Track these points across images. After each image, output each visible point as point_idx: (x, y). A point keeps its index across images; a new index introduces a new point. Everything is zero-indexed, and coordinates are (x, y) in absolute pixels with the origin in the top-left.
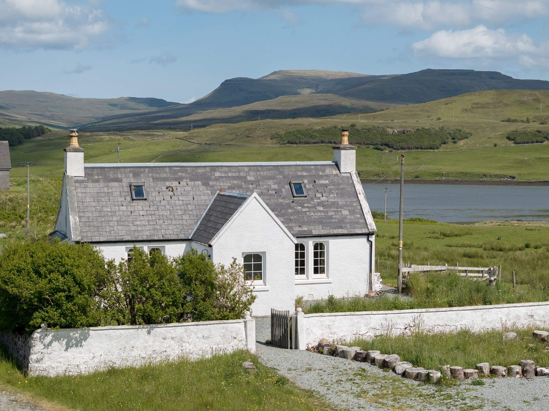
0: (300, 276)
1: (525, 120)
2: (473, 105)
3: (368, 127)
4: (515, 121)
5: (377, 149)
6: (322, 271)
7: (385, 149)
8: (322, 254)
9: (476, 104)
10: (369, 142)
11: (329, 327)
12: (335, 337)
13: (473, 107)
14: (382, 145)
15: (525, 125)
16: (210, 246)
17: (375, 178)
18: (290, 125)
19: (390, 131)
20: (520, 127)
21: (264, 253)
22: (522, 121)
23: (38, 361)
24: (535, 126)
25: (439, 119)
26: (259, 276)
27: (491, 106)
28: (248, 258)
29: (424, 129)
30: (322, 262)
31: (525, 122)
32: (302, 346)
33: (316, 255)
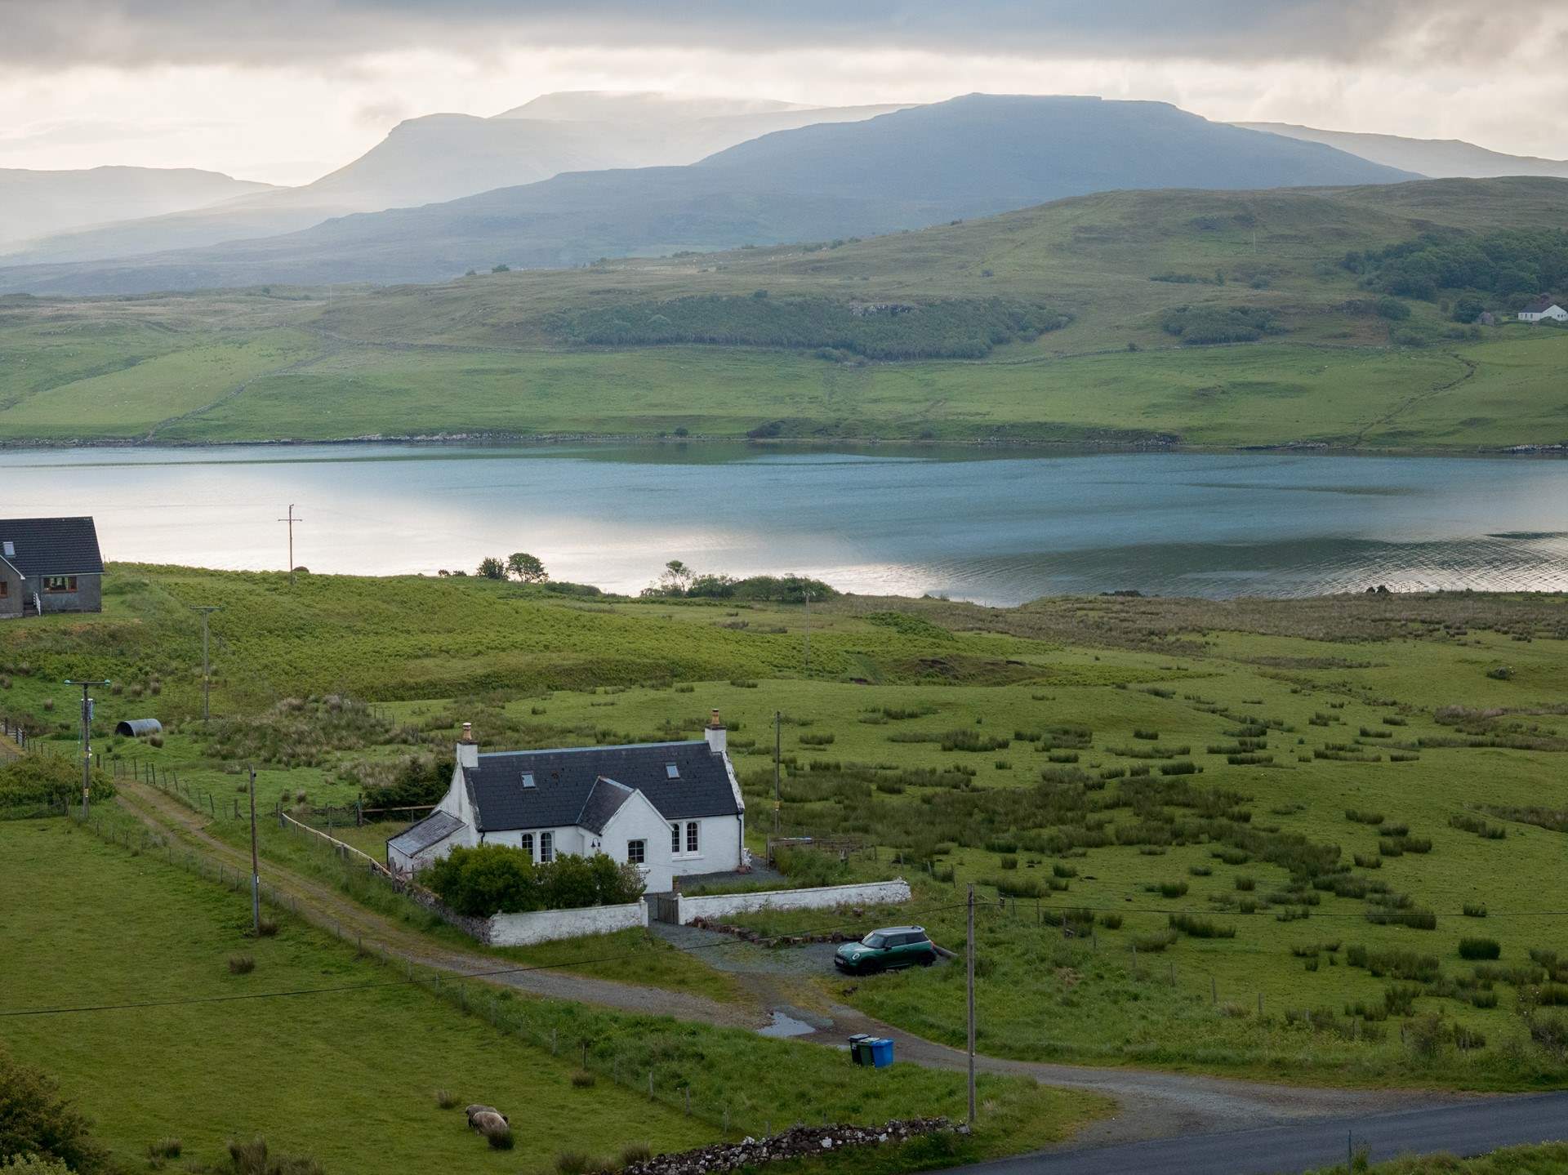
0: (676, 854)
1: (1213, 276)
2: (1078, 234)
3: (799, 299)
4: (1186, 279)
5: (824, 357)
6: (695, 848)
7: (847, 360)
8: (695, 833)
9: (1087, 229)
10: (801, 339)
11: (702, 906)
12: (707, 915)
13: (1078, 240)
14: (835, 347)
15: (1209, 291)
16: (600, 835)
17: (818, 440)
18: (592, 293)
19: (857, 308)
20: (1198, 297)
21: (646, 840)
22: (1205, 281)
23: (496, 936)
24: (1239, 294)
25: (988, 274)
26: (641, 860)
27: (1126, 236)
28: (632, 844)
29: (948, 304)
30: (695, 840)
31: (1211, 282)
32: (682, 922)
33: (689, 833)
